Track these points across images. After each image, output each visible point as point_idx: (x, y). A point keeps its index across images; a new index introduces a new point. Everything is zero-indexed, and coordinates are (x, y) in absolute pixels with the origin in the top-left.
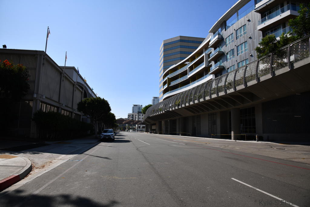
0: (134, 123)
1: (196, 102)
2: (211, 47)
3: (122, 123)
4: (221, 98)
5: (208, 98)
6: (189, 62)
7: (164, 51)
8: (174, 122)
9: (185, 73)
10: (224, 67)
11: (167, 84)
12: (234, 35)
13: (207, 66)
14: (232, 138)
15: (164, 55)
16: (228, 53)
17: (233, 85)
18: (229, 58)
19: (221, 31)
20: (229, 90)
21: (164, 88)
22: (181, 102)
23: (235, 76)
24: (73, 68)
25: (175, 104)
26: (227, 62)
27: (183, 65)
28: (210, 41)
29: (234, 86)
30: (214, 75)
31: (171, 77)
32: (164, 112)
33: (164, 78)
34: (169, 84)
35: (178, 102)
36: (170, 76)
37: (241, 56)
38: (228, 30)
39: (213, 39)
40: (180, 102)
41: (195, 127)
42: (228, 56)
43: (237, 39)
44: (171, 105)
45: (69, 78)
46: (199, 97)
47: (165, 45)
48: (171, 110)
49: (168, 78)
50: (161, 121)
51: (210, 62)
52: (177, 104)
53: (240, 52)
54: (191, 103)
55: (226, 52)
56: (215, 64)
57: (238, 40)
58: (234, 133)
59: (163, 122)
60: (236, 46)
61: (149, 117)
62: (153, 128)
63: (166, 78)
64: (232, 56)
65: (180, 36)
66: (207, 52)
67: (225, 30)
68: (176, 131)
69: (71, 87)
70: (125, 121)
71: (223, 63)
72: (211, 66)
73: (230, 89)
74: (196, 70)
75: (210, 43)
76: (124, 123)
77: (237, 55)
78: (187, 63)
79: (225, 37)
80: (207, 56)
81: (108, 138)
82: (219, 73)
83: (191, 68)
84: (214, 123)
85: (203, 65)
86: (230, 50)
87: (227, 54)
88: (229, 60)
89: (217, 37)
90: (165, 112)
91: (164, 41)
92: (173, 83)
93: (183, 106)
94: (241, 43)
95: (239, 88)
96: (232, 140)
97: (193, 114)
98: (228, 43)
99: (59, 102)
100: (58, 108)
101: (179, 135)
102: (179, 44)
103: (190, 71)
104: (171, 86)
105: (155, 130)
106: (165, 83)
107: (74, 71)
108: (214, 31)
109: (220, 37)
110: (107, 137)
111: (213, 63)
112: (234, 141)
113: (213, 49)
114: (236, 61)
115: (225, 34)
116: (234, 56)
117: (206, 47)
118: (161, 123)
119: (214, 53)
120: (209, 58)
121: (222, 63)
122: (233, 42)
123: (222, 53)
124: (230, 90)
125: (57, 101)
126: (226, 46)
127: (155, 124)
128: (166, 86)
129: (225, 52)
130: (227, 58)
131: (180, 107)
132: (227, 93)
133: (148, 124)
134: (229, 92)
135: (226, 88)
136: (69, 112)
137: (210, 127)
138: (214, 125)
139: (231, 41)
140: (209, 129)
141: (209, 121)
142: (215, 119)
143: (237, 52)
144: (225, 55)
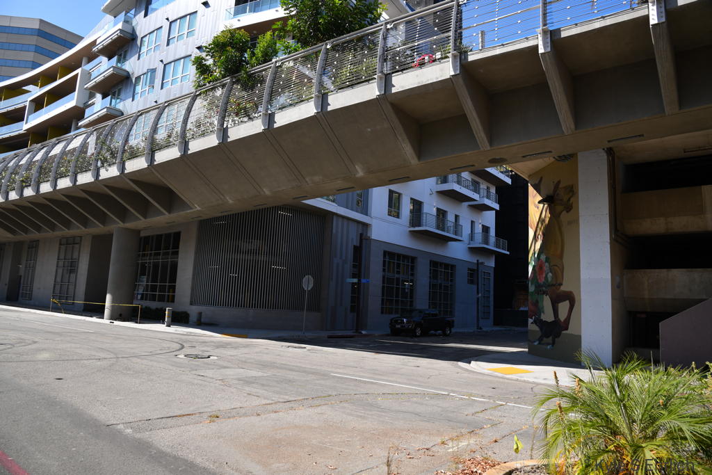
1: (13, 195)
2: (100, 54)
4: (84, 191)
6: (35, 87)
9: (17, 116)
10: (122, 113)
12: (164, 33)
13: (79, 106)
16: (140, 77)
18: (140, 92)
19: (135, 16)
26: (133, 100)
27: (17, 91)
29: (122, 159)
37: (170, 89)
38: (152, 16)
41: (21, 276)
42: (139, 89)
43: (168, 44)
46: (23, 182)
51: (90, 94)
53: (170, 79)
55: (136, 75)
56: (103, 99)
57: (170, 46)
60: (162, 61)
64: (147, 88)
65: (41, 21)
67: (145, 15)
71: (122, 103)
74: (50, 111)
75: (99, 41)
77: (162, 88)
78: (29, 88)
79: (139, 33)
83: (38, 104)
84: (72, 268)
85: (73, 99)
86: (145, 71)
87: (138, 78)
88: (137, 97)
89: (119, 26)
94: (177, 57)
98: (144, 49)
102: (34, 40)
103: (34, 112)
108: (115, 11)
109: (128, 29)
111: (97, 98)
112: (110, 322)
113: (105, 60)
114: (156, 101)
115: (142, 24)
116: (153, 87)
119: (103, 67)
120: (89, 80)
121: (119, 102)
122: (158, 52)
123: (125, 74)
126: (139, 59)
129: (133, 74)
130: (136, 92)
132: (100, 178)
134: (104, 174)
135: (99, 164)
137: (59, 279)
138: (71, 275)
139: (153, 47)
140: (55, 284)
141: (58, 262)
142: (75, 256)
143: (163, 79)
144: (132, 81)
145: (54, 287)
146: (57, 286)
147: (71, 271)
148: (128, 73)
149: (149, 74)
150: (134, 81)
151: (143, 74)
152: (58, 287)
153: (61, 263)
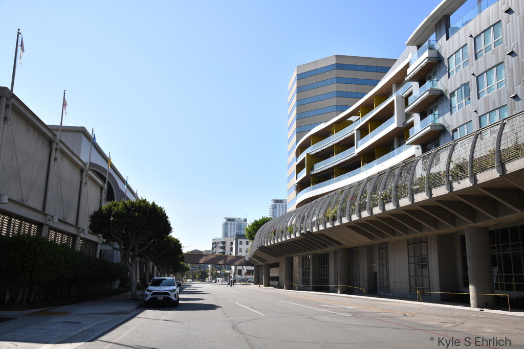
0: (227, 261)
1: (377, 211)
2: (412, 79)
3: (199, 261)
4: (437, 201)
5: (404, 202)
6: (358, 117)
7: (299, 90)
8: (322, 261)
9: (348, 143)
10: (444, 127)
11: (306, 168)
12: (470, 49)
13: (402, 126)
14: (472, 302)
15: (297, 101)
16: (454, 92)
17: (468, 170)
18: (457, 105)
19: (437, 41)
20: (459, 183)
21: (300, 178)
22: (338, 212)
23: (474, 147)
24: (82, 131)
25: (324, 216)
26: (451, 113)
27: (343, 123)
28: (408, 66)
29: (472, 172)
30: (419, 146)
31: (314, 153)
32: (298, 235)
33: (297, 156)
34: (311, 168)
35: (333, 211)
36: (313, 150)
37: (487, 99)
38: (454, 37)
39: (417, 60)
40: (336, 212)
41: (376, 273)
42: (455, 100)
43: (476, 58)
44: (314, 219)
45: (70, 154)
46: (383, 199)
47: (300, 77)
48: (315, 230)
49: (308, 154)
50: (292, 258)
51: (408, 116)
52: (330, 215)
53: (485, 88)
54: (365, 214)
55: (450, 92)
56: (421, 119)
57: (479, 59)
58: (477, 291)
59: (296, 260)
60: (473, 74)
61: (264, 247)
62: (271, 275)
63: (303, 155)
64: (464, 101)
65: (337, 56)
66: (402, 92)
67: (448, 38)
68: (327, 281)
69: (76, 175)
70: (204, 257)
71: (441, 118)
72: (412, 125)
73: (461, 179)
74: (375, 135)
75: (409, 71)
76: (201, 261)
77: (478, 98)
78: (352, 118)
79: (445, 55)
80: (403, 101)
81: (162, 298)
82: (430, 141)
83: (364, 131)
84: (423, 263)
85: (393, 123)
86: (460, 86)
87: (452, 94)
88: (456, 111)
89: (426, 54)
90: (302, 234)
91: (297, 67)
92: (320, 167)
93: (345, 220)
94: (489, 67)
95: (483, 178)
96: (473, 308)
97: (369, 241)
98: (453, 67)
99: (43, 212)
100: (40, 225)
101: (337, 293)
102: (334, 74)
103: (362, 138)
104: (314, 175)
105: (276, 279)
106: (300, 167)
107: (83, 136)
108: (418, 42)
109: (434, 55)
110: (160, 298)
111: (416, 117)
112: (478, 310)
113: (416, 84)
114: (476, 111)
115: (445, 46)
116: (469, 99)
117: (400, 80)
118: (291, 260)
119: (418, 93)
120: (407, 105)
121: (439, 117)
122: (467, 67)
123: (439, 93)
124: (461, 182)
125: (39, 207)
126: (449, 77)
127: (276, 265)
128: (303, 174)
129: (446, 91)
130: (453, 106)
131: (337, 224)
132: (454, 190)
133: (260, 263)
134: (457, 186)
135: (450, 178)
136: (69, 234)
137: (412, 274)
138: (423, 269)
139: (461, 64)
140: (409, 278)
141: (409, 259)
142: (424, 252)
143: (478, 90)
144: (446, 97)
145: (410, 280)
146: (411, 279)
147: (423, 267)
148: (442, 91)
149: (463, 87)
150: (448, 97)
151: (457, 89)
152: (413, 280)
153: (412, 260)
